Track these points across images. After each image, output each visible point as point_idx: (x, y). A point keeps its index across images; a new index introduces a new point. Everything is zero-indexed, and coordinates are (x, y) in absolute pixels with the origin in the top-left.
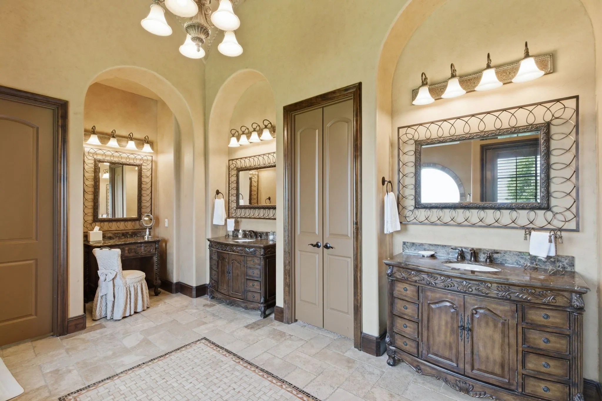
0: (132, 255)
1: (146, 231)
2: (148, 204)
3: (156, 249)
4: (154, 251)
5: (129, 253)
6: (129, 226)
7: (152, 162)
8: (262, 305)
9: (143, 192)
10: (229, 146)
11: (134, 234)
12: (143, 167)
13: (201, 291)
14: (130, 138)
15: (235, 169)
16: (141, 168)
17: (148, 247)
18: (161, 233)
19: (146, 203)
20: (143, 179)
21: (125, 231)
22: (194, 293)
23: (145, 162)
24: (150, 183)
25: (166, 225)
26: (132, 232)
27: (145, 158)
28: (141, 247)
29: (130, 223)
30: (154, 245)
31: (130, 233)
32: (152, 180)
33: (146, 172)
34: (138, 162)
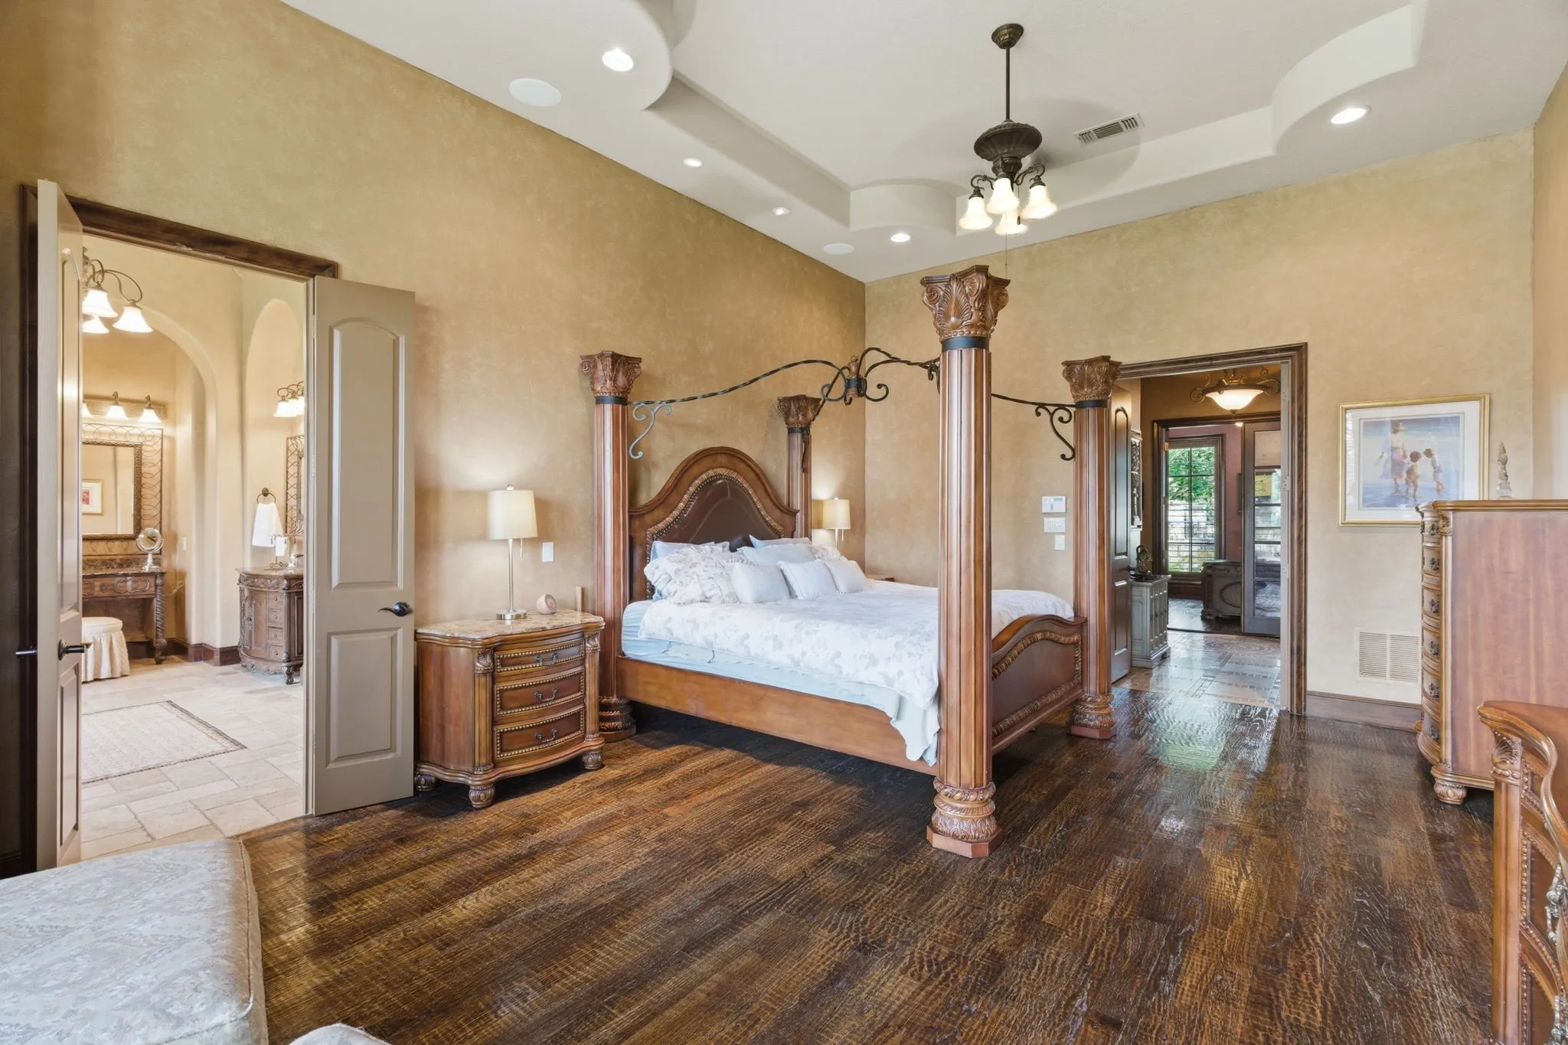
0: (107, 594)
1: (147, 559)
2: (155, 512)
3: (156, 586)
4: (153, 589)
5: (102, 590)
6: (117, 548)
7: (162, 439)
8: (284, 664)
9: (144, 491)
10: (275, 415)
11: (126, 562)
12: (144, 447)
13: (230, 656)
14: (115, 399)
15: (296, 453)
16: (141, 450)
17: (140, 583)
18: (177, 562)
19: (150, 508)
20: (144, 469)
21: (107, 557)
22: (217, 657)
23: (148, 439)
24: (159, 475)
25: (185, 548)
26: (121, 559)
27: (148, 432)
28: (126, 581)
29: (117, 543)
30: (152, 580)
31: (118, 561)
32: (161, 471)
33: (150, 456)
34: (135, 440)
